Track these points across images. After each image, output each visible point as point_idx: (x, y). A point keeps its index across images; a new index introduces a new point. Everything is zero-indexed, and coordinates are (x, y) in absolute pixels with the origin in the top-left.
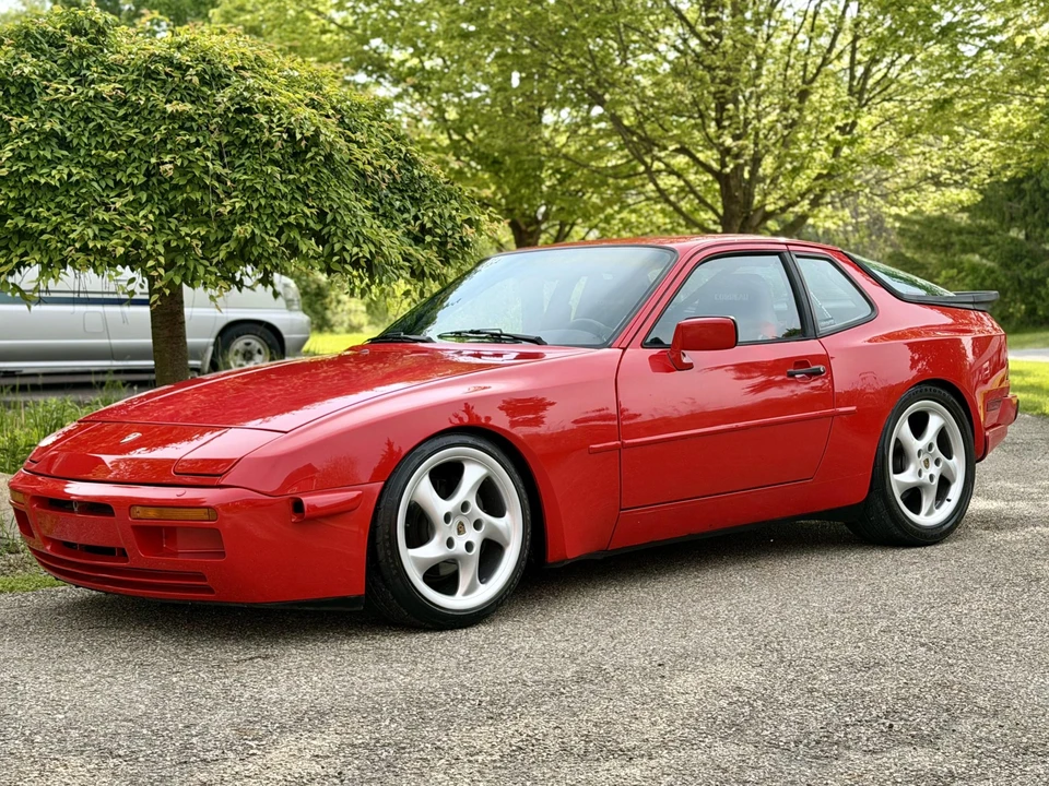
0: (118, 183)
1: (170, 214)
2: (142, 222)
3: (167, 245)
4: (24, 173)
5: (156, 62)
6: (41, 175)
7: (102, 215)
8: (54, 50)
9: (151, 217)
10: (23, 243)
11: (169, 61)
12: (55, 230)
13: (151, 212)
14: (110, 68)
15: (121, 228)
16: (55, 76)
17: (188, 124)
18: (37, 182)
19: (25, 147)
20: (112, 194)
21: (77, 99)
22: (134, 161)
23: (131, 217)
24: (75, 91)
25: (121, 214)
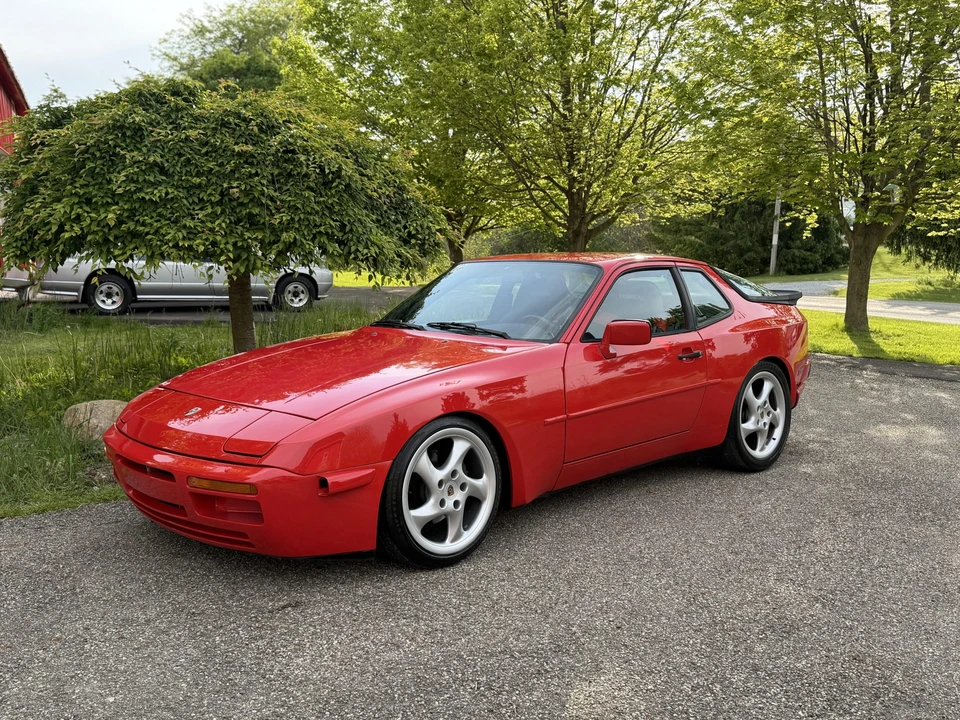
0: (201, 200)
1: (236, 223)
2: (217, 229)
3: (235, 244)
4: (135, 192)
5: (228, 115)
6: (147, 193)
7: (189, 223)
8: (158, 106)
9: (224, 225)
10: (134, 240)
11: (238, 115)
12: (156, 232)
13: (224, 221)
14: (197, 119)
15: (203, 232)
16: (158, 123)
17: (250, 160)
18: (143, 198)
19: (136, 173)
20: (197, 208)
21: (173, 140)
22: (213, 184)
23: (209, 225)
24: (172, 134)
25: (202, 222)
